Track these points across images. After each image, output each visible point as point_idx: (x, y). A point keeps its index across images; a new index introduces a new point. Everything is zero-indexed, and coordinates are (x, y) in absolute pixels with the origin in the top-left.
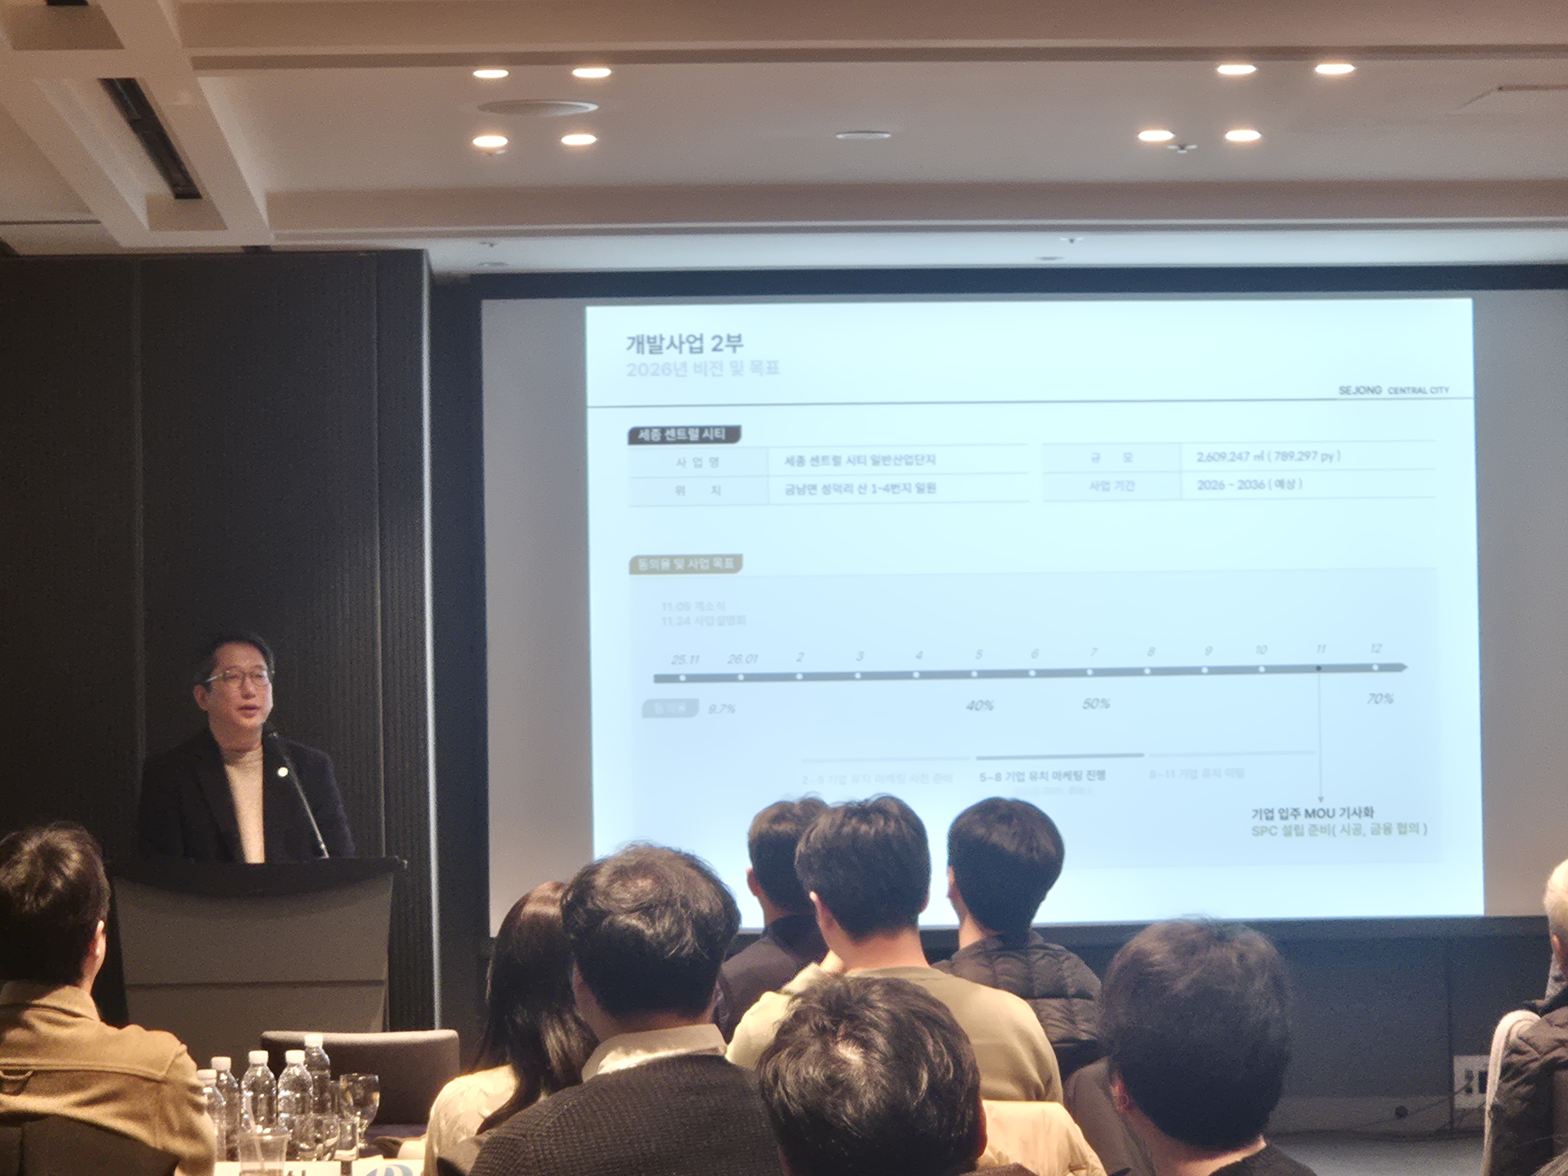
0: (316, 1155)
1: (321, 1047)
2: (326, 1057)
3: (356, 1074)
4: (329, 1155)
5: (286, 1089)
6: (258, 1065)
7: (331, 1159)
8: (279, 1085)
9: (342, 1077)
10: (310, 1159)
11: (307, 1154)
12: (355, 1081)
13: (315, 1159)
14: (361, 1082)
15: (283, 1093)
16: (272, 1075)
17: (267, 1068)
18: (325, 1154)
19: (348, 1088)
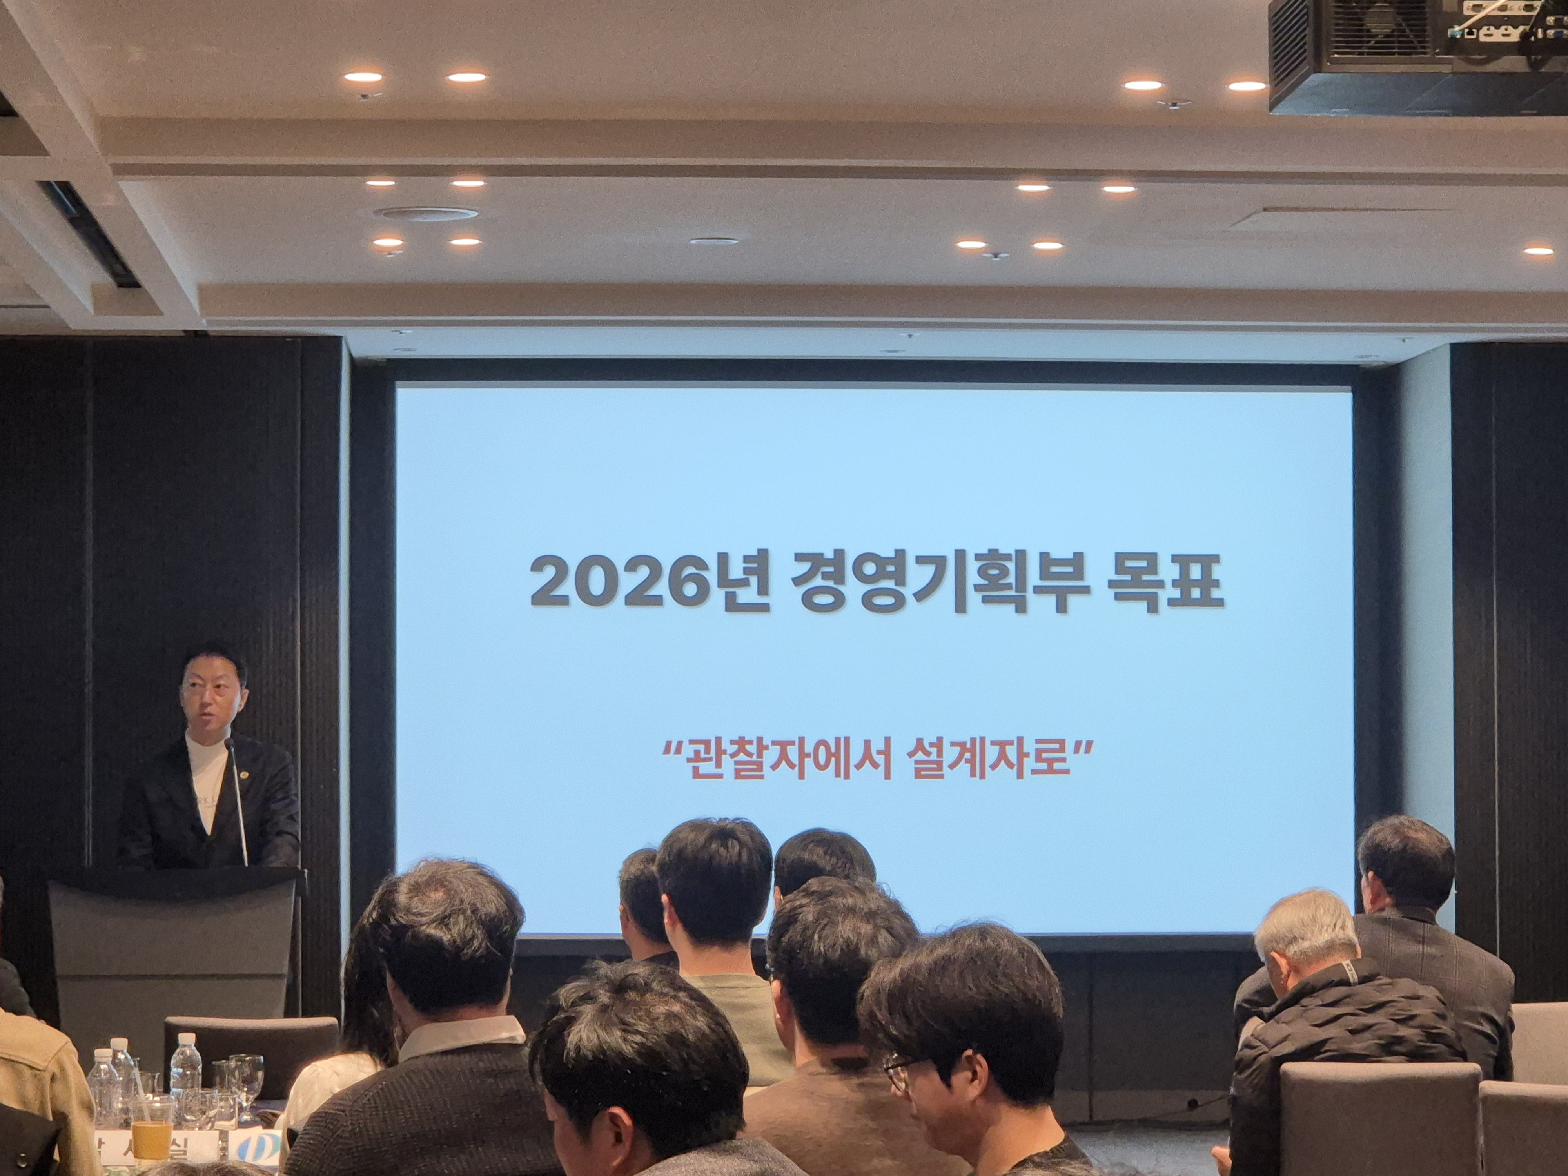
0: (198, 1125)
3: (243, 1055)
4: (210, 1125)
7: (211, 1128)
10: (193, 1129)
11: (189, 1124)
12: (243, 1061)
13: (197, 1129)
14: (247, 1061)
18: (207, 1123)
19: (237, 1067)
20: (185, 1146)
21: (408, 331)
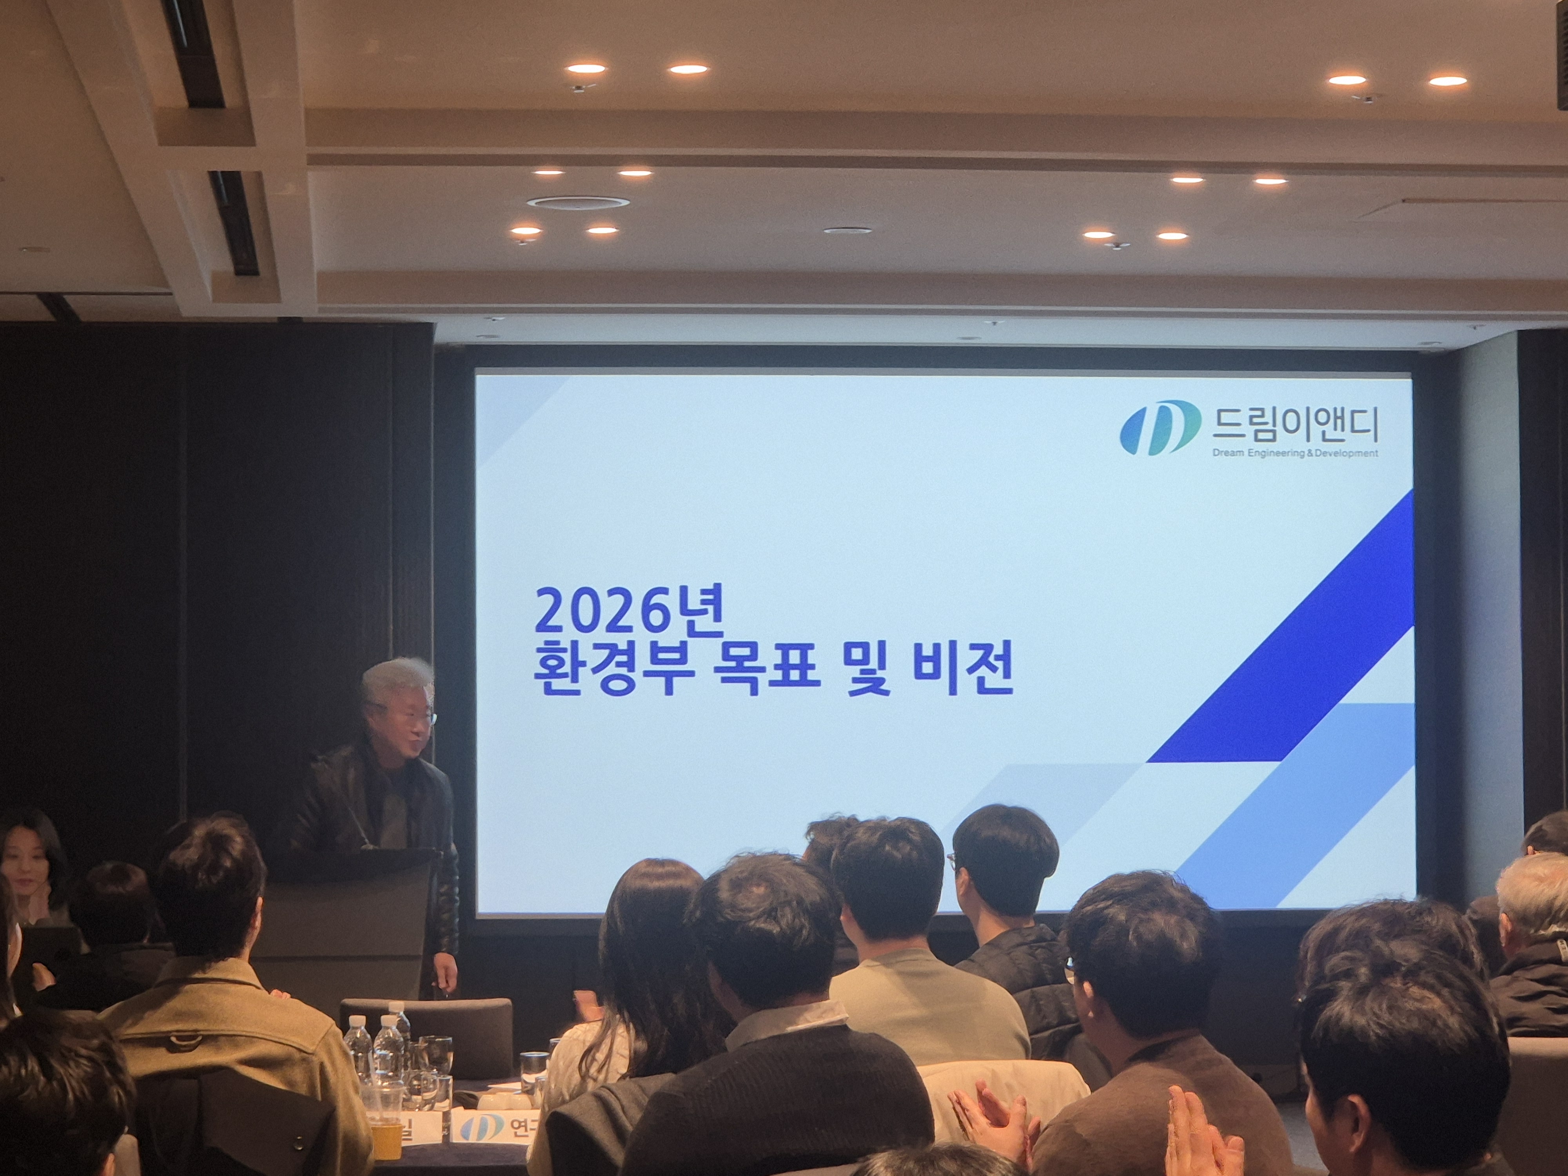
0: (418, 1106)
1: (402, 1013)
2: (407, 1020)
3: (433, 1036)
4: (427, 1107)
5: (381, 1049)
6: (357, 1028)
7: (431, 1110)
8: (375, 1045)
9: (421, 1038)
10: (413, 1109)
12: (432, 1042)
13: (417, 1110)
14: (437, 1043)
15: (379, 1052)
16: (369, 1036)
17: (365, 1030)
18: (425, 1105)
19: (425, 1049)
20: (410, 1127)
21: (501, 318)
